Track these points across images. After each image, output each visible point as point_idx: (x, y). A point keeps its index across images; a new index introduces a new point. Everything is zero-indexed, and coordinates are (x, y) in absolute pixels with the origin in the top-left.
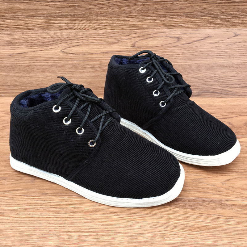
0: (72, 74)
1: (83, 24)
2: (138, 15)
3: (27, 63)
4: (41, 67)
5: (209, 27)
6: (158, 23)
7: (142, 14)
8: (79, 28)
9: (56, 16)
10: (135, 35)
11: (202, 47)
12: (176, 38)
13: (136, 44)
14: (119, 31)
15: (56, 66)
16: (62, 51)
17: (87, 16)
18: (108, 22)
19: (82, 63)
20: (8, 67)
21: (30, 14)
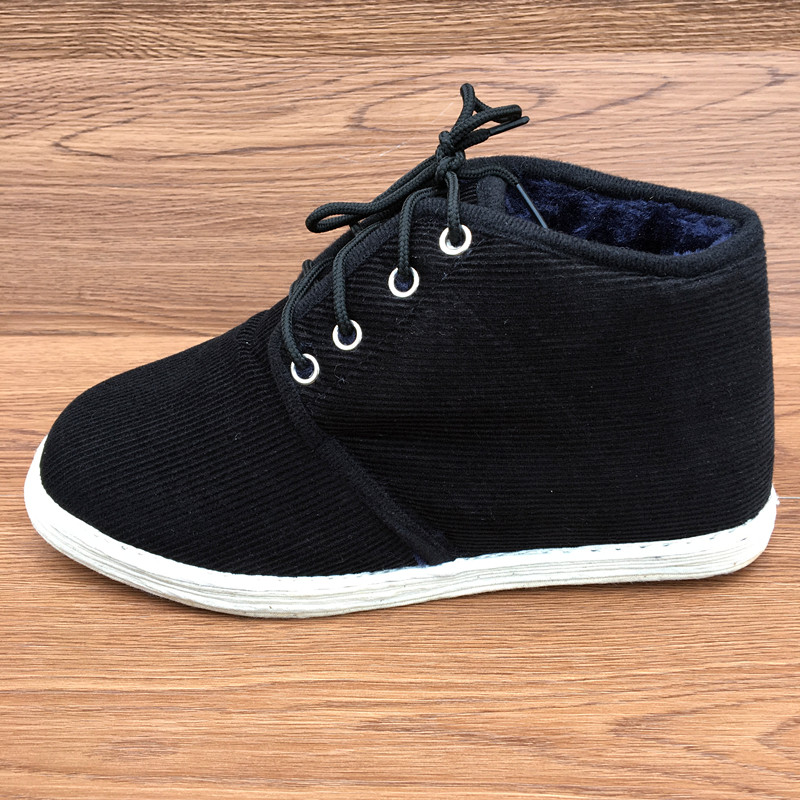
0: (104, 241)
5: (668, 44)
8: (131, 51)
10: (361, 79)
11: (638, 128)
12: (532, 90)
13: (365, 116)
14: (295, 63)
15: (36, 207)
16: (57, 145)
18: (248, 25)
19: (144, 195)
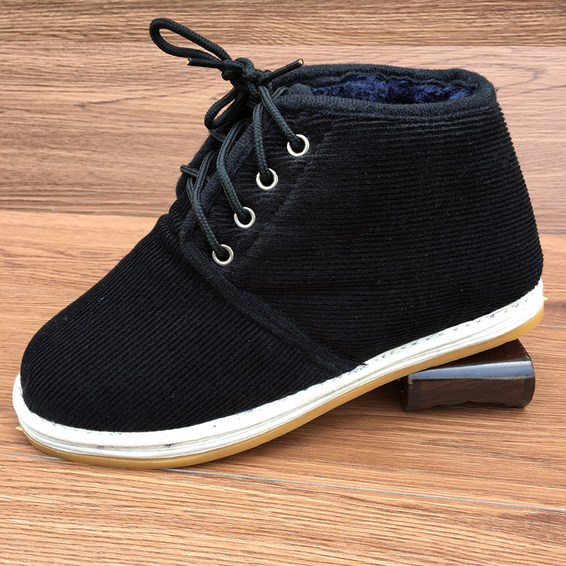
1: (277, 30)
2: (426, 6)
3: (124, 127)
4: (158, 139)
6: (482, 29)
7: (438, 3)
17: (289, 8)
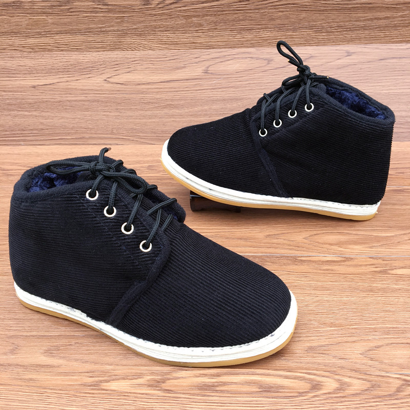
0: (121, 112)
1: (135, 43)
2: (211, 29)
3: (58, 98)
4: (77, 103)
5: (311, 43)
6: (240, 40)
7: (217, 27)
8: (130, 48)
9: (97, 31)
10: (207, 57)
12: (265, 60)
13: (209, 69)
14: (185, 52)
15: (98, 101)
16: (106, 80)
17: (141, 31)
18: (169, 39)
19: (134, 97)
20: (30, 104)
21: (62, 29)
